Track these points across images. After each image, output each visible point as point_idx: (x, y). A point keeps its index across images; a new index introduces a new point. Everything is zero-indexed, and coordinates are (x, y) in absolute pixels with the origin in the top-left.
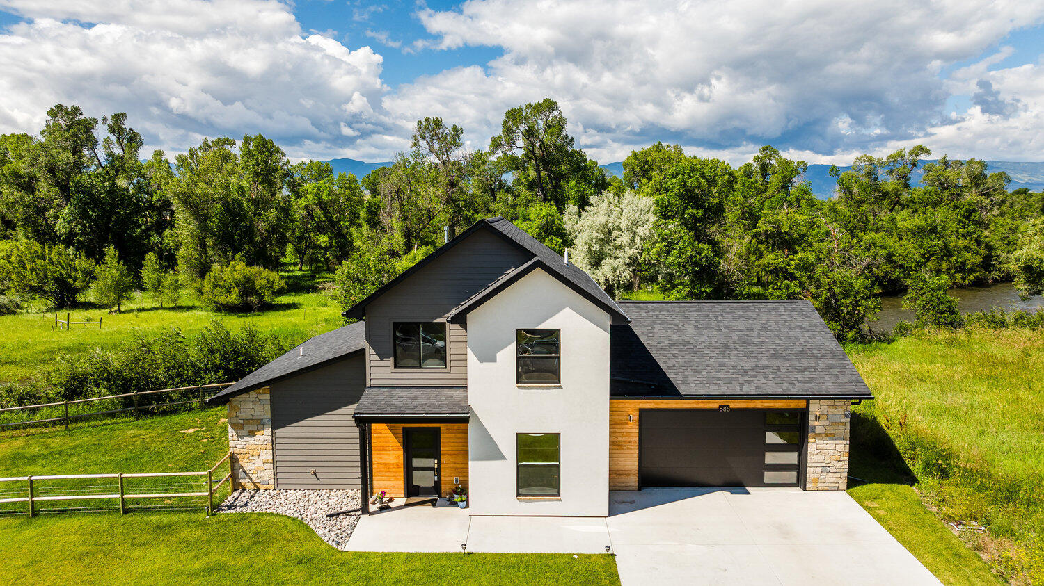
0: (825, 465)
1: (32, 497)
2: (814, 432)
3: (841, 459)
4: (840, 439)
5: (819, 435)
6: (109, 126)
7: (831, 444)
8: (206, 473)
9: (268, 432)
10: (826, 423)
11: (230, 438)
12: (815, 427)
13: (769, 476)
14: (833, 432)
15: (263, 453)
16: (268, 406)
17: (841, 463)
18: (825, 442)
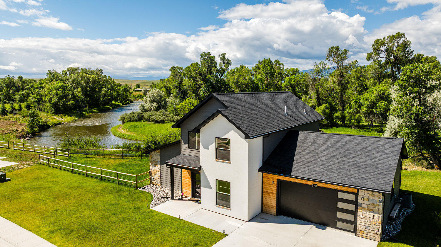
0: (367, 225)
1: (101, 174)
2: (361, 206)
3: (377, 224)
4: (376, 213)
5: (364, 208)
6: (220, 58)
7: (371, 215)
8: (135, 176)
9: (159, 166)
10: (368, 203)
11: (150, 166)
12: (362, 204)
13: (339, 224)
14: (372, 208)
15: (158, 173)
16: (159, 157)
17: (377, 227)
18: (367, 213)
